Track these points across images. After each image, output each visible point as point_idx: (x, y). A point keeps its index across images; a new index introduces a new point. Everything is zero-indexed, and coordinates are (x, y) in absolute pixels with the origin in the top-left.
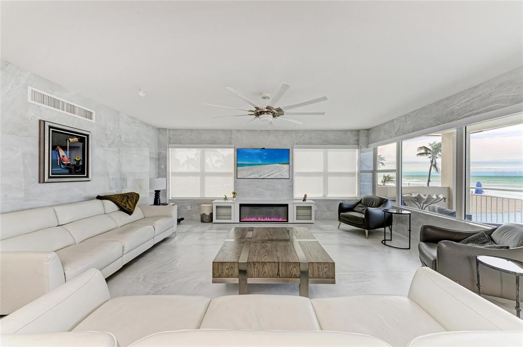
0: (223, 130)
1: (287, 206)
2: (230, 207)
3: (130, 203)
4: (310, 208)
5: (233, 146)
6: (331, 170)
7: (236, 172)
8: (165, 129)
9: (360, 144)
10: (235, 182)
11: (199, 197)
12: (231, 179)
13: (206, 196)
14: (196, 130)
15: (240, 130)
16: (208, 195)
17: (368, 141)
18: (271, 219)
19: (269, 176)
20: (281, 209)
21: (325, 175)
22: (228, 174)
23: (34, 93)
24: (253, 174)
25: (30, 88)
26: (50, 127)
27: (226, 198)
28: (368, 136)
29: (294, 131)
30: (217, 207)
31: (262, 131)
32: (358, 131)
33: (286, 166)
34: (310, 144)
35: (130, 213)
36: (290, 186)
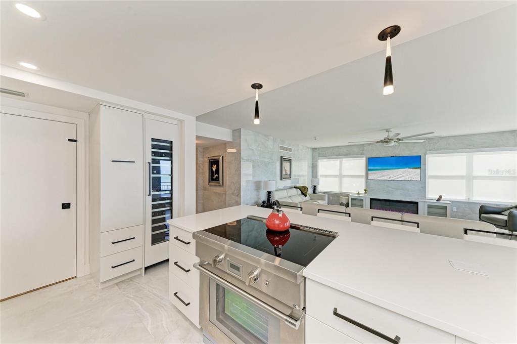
0: (356, 145)
2: (362, 200)
4: (445, 208)
7: (367, 175)
8: (317, 148)
10: (366, 183)
12: (364, 180)
13: (343, 191)
16: (345, 191)
19: (398, 178)
21: (469, 177)
22: (361, 177)
24: (383, 176)
25: (279, 145)
26: (283, 159)
27: (359, 193)
30: (352, 199)
33: (419, 170)
35: (306, 196)
36: (422, 187)
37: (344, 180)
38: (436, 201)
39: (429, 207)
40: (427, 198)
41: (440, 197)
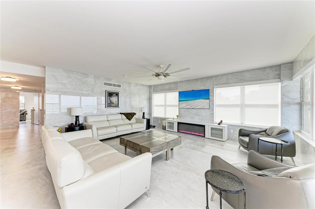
1: (204, 126)
2: (173, 123)
3: (130, 116)
4: (222, 130)
5: (178, 90)
6: (247, 102)
8: (151, 86)
9: (282, 78)
11: (164, 117)
16: (167, 116)
17: (292, 73)
18: (195, 133)
19: (196, 107)
20: (201, 128)
22: (175, 106)
23: (104, 83)
24: (187, 106)
25: (103, 82)
26: (108, 92)
27: (174, 119)
28: (292, 69)
29: (215, 76)
30: (168, 123)
32: (280, 66)
33: (208, 101)
35: (130, 120)
36: (211, 114)
37: (167, 108)
38: (217, 125)
39: (212, 129)
40: (214, 122)
41: (221, 122)
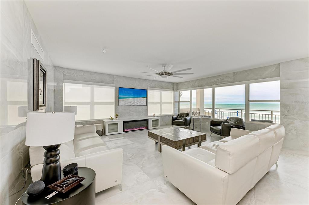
0: (109, 75)
1: (148, 120)
2: (117, 124)
4: (158, 120)
5: (115, 85)
6: (163, 101)
7: (117, 102)
8: (61, 67)
9: (174, 89)
10: (116, 108)
12: (113, 107)
14: (88, 72)
15: (119, 76)
17: (177, 88)
19: (136, 104)
20: (145, 122)
21: (161, 103)
22: (111, 103)
24: (128, 103)
27: (112, 119)
28: (177, 86)
29: (148, 80)
30: (109, 125)
31: (132, 78)
32: (173, 83)
33: (145, 99)
34: (155, 87)
36: (146, 110)
40: (148, 116)
